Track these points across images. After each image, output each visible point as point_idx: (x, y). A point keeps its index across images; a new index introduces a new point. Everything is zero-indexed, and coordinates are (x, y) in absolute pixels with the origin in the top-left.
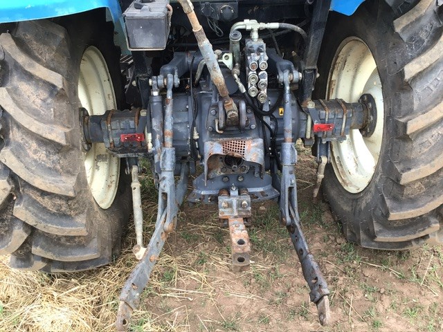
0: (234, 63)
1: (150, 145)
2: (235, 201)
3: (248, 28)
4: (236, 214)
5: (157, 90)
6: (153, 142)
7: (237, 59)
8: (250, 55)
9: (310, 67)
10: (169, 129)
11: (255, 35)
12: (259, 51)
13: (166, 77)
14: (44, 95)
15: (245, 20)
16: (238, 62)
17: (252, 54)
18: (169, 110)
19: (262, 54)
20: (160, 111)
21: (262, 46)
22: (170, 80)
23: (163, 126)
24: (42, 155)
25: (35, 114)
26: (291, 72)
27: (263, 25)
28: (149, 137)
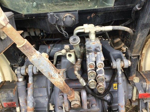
0: (76, 58)
3: (86, 31)
5: (21, 78)
7: (78, 56)
8: (89, 54)
9: (135, 55)
10: (30, 106)
11: (93, 36)
12: (96, 51)
13: (27, 67)
15: (84, 25)
16: (80, 58)
17: (90, 54)
18: (30, 92)
19: (98, 53)
21: (98, 47)
22: (30, 70)
26: (122, 60)
27: (99, 29)
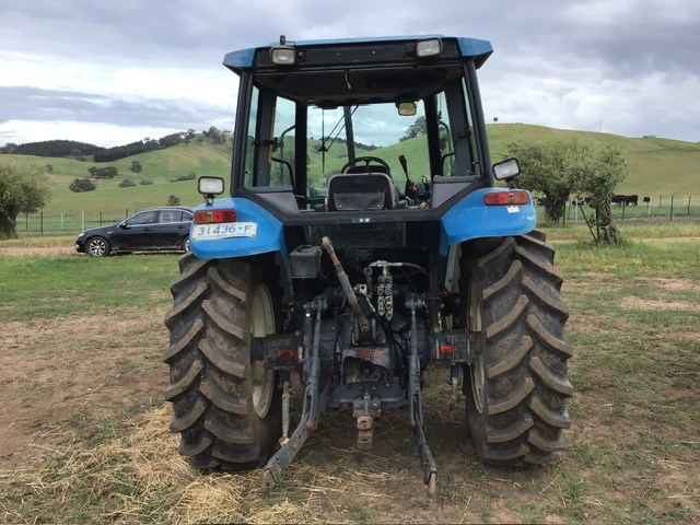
0: (368, 290)
1: (301, 356)
2: (367, 404)
3: (380, 266)
5: (309, 313)
6: (303, 354)
7: (371, 288)
8: (379, 285)
10: (316, 343)
11: (385, 271)
13: (317, 303)
14: (232, 306)
15: (378, 261)
16: (371, 291)
17: (381, 285)
19: (388, 284)
20: (310, 329)
21: (389, 279)
22: (320, 305)
23: (312, 341)
24: (225, 347)
25: (226, 317)
26: (416, 300)
27: (391, 264)
28: (301, 349)
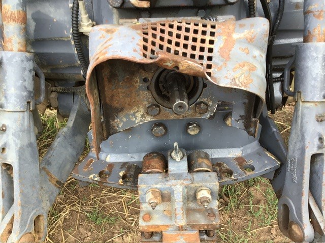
4: (181, 221)
